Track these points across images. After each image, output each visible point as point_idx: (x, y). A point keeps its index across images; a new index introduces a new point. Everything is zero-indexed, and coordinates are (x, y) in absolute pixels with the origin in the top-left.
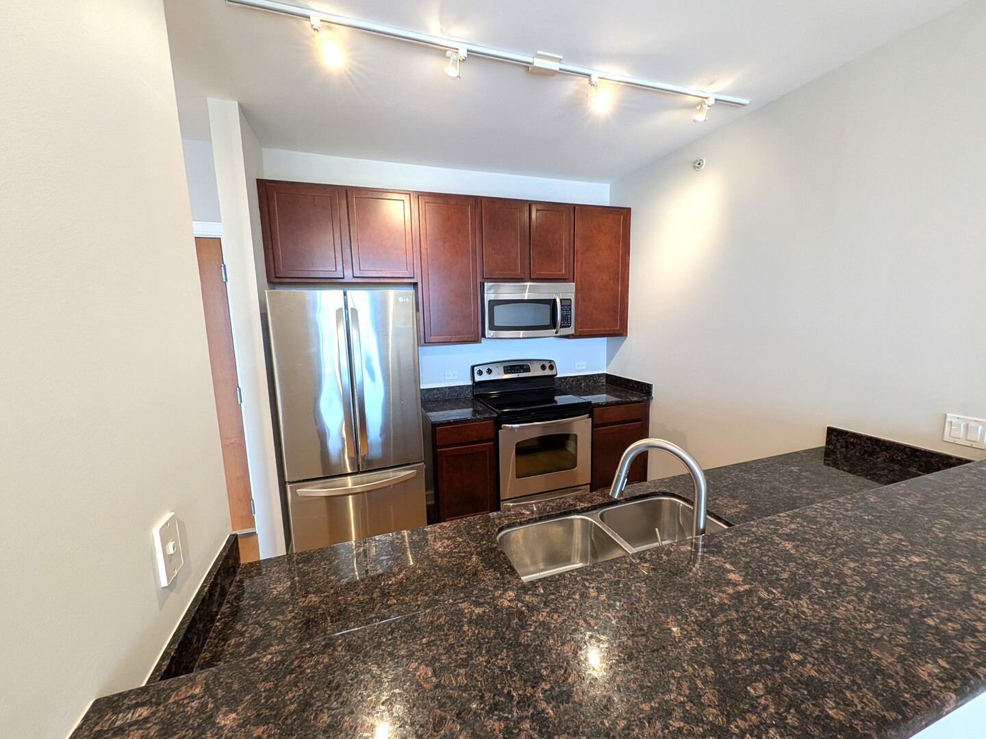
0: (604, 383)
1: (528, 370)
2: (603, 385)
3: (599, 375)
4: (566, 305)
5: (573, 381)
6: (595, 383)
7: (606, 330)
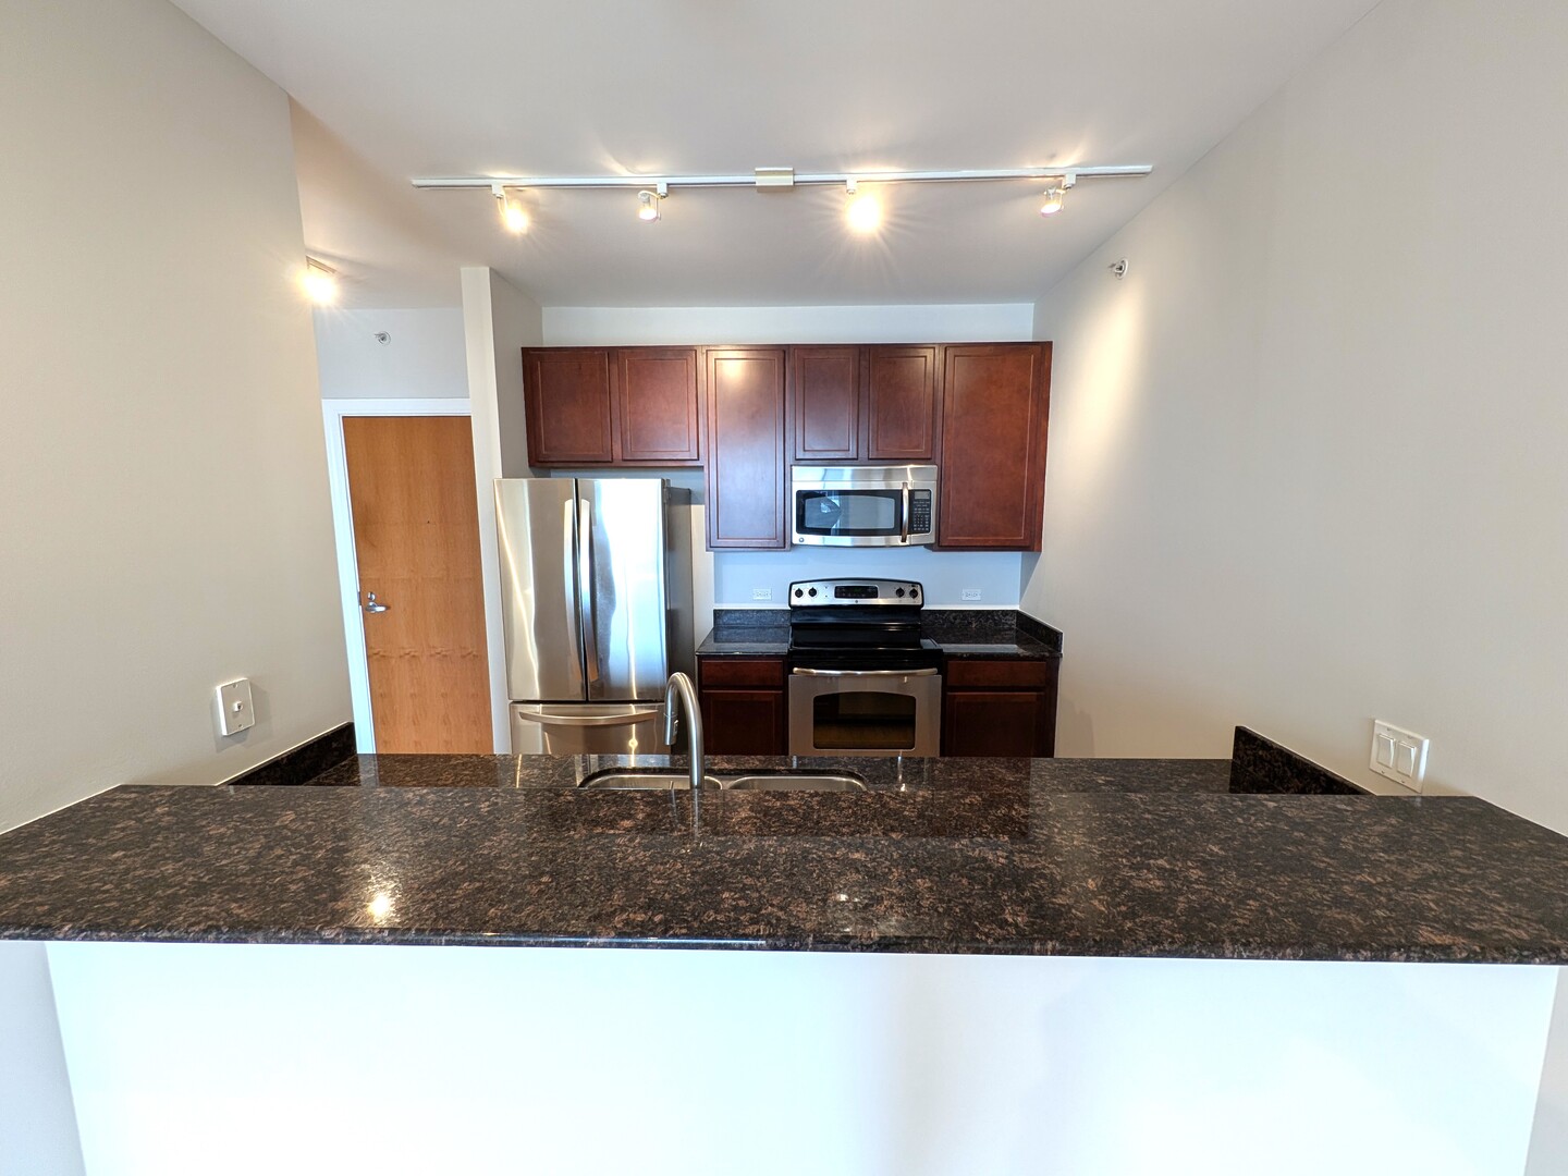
0: (1014, 627)
1: (874, 594)
2: (1011, 629)
3: (1005, 613)
4: (922, 500)
5: (955, 618)
6: (996, 624)
7: (997, 540)
